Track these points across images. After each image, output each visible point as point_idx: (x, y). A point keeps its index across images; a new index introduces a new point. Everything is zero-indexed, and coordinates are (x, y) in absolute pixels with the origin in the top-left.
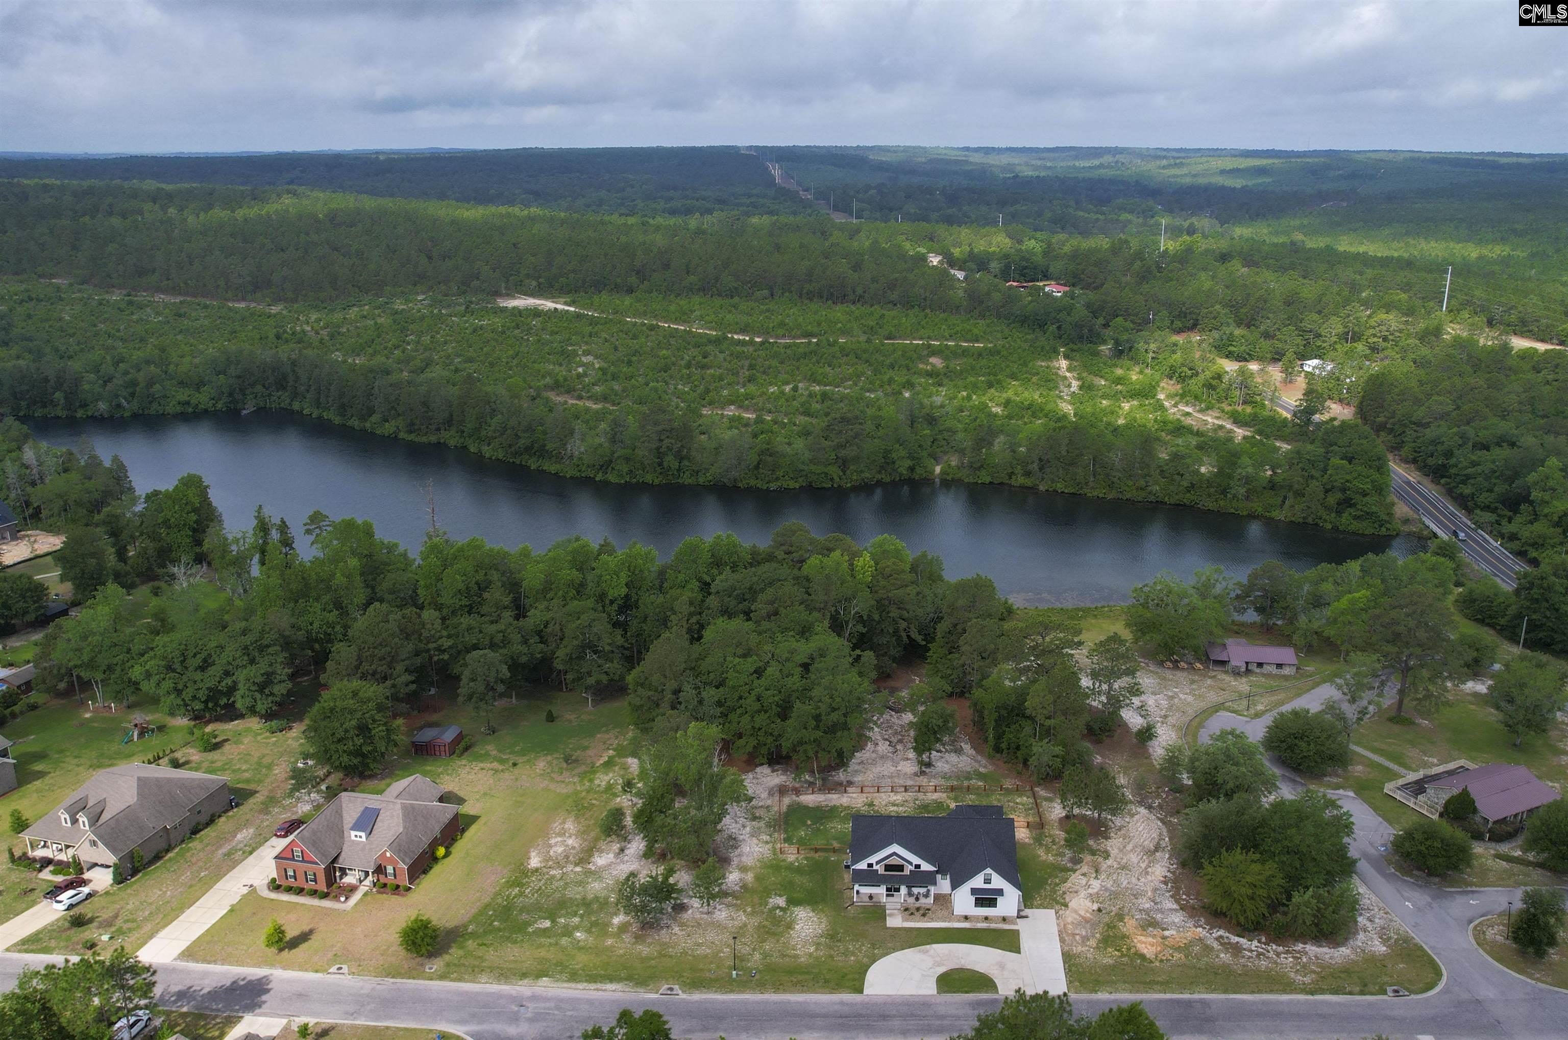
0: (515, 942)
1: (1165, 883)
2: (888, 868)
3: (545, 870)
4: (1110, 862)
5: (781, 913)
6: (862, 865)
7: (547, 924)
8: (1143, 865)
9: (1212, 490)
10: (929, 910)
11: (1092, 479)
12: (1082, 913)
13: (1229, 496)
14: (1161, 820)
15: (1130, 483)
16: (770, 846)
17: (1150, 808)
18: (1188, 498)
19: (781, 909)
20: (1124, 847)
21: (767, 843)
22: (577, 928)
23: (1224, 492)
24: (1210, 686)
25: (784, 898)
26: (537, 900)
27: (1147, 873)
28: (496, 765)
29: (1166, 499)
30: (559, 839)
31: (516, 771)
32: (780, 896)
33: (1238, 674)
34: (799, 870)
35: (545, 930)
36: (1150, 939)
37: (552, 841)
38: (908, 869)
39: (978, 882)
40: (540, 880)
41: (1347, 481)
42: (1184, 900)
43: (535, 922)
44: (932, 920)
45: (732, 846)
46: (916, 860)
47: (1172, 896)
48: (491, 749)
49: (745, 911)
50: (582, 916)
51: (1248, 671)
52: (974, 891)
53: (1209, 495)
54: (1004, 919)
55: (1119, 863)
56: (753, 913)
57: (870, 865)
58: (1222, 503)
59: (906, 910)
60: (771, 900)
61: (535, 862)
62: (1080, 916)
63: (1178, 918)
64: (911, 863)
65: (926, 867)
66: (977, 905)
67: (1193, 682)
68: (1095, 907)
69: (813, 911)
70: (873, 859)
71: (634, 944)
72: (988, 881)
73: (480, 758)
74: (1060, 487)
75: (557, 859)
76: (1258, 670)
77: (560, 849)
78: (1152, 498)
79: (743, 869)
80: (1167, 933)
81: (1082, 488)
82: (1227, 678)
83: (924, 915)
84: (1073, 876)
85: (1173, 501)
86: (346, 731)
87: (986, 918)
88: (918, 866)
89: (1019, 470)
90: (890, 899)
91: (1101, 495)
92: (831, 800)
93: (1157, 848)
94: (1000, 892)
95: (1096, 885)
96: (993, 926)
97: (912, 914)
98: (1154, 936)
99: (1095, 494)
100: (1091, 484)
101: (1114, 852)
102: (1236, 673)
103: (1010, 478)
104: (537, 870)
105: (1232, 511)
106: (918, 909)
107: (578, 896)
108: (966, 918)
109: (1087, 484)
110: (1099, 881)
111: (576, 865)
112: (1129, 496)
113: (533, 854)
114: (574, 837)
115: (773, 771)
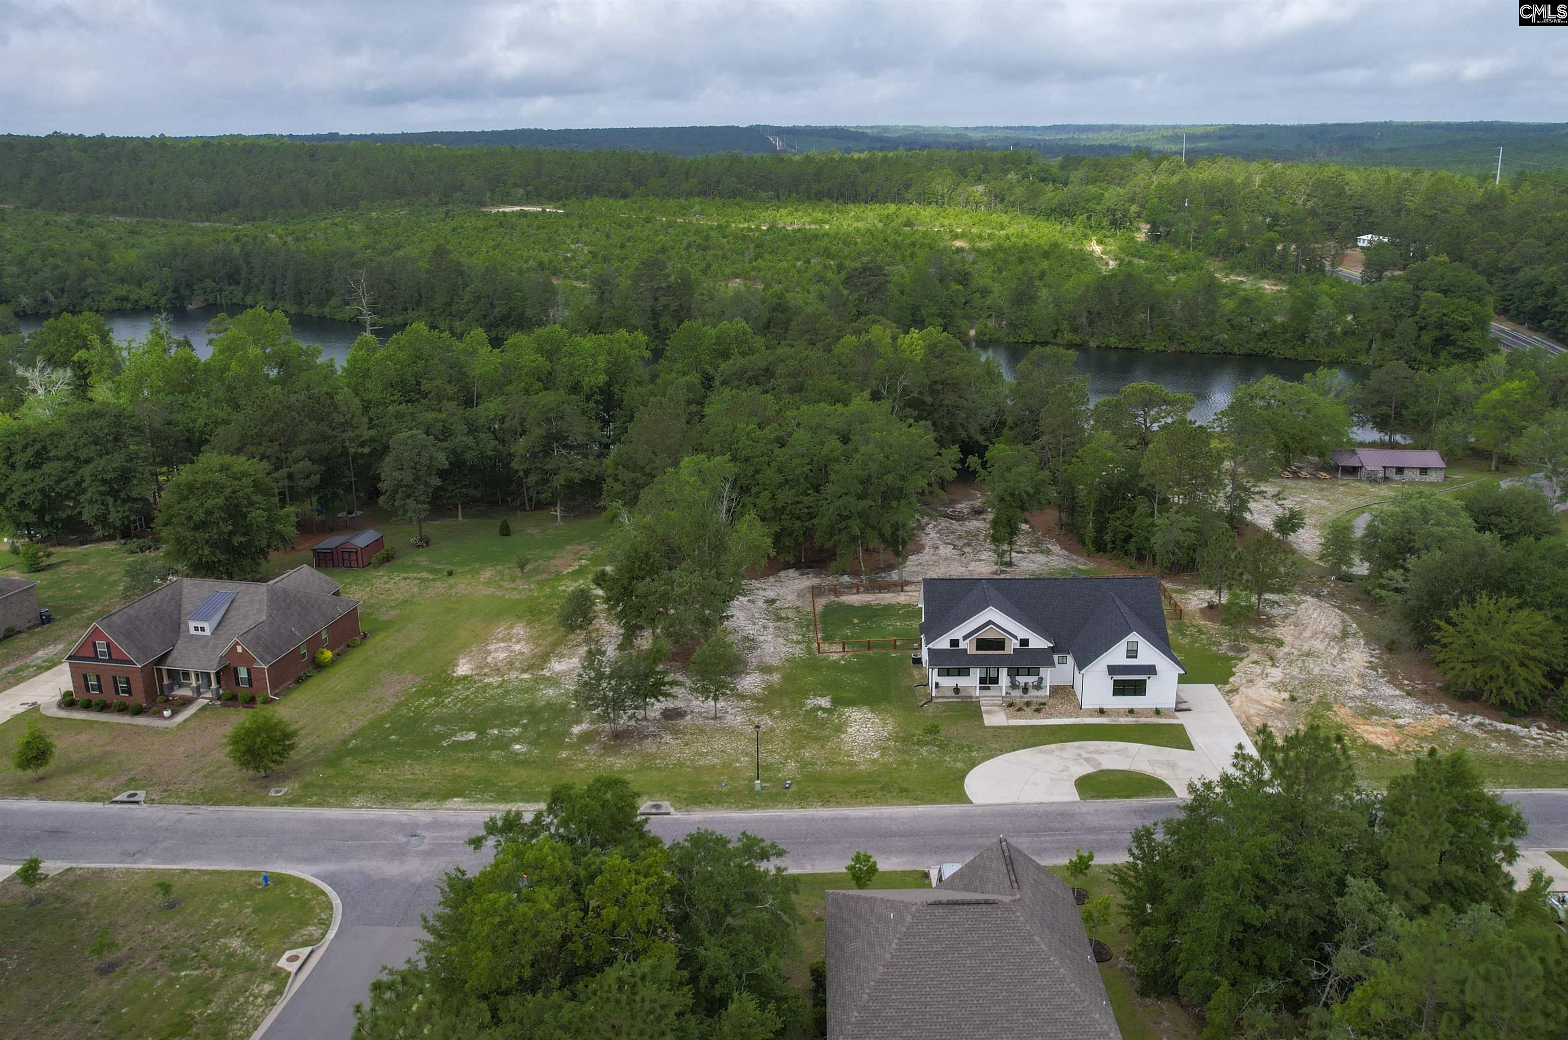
0: (419, 758)
1: (1374, 668)
2: (982, 644)
3: (477, 678)
4: (1286, 649)
5: (825, 715)
6: (943, 643)
7: (472, 736)
8: (1335, 652)
9: (1289, 335)
10: (1044, 704)
11: (1149, 331)
12: (1269, 703)
13: (1308, 341)
14: (1339, 608)
15: (1194, 333)
16: (803, 646)
17: (1318, 596)
18: (1260, 347)
19: (825, 710)
20: (1300, 634)
21: (798, 642)
22: (516, 739)
23: (1302, 338)
24: (1343, 492)
25: (828, 698)
26: (460, 709)
27: (1343, 659)
28: (424, 575)
29: (1236, 349)
30: (502, 645)
31: (452, 580)
32: (822, 696)
33: (1375, 481)
34: (848, 668)
35: (467, 745)
36: (1379, 729)
37: (492, 647)
38: (1013, 645)
39: (1117, 655)
40: (468, 689)
41: (1444, 315)
42: (1407, 685)
43: (454, 733)
44: (1051, 716)
45: (749, 648)
46: (1022, 632)
47: (1389, 682)
48: (422, 558)
49: (771, 715)
50: (525, 726)
51: (1386, 479)
52: (1113, 670)
53: (1285, 342)
54: (1158, 712)
55: (1300, 650)
56: (783, 716)
57: (954, 643)
58: (1300, 350)
59: (1011, 705)
60: (809, 701)
61: (463, 668)
62: (1267, 706)
63: (1409, 704)
64: (1016, 637)
65: (1038, 642)
66: (1116, 693)
67: (1322, 489)
68: (1286, 695)
69: (872, 711)
70: (958, 633)
71: (602, 755)
72: (1132, 653)
73: (405, 568)
74: (1113, 341)
75: (496, 665)
76: (1398, 478)
77: (502, 655)
78: (1219, 349)
79: (765, 669)
80: (1400, 721)
81: (1138, 342)
82: (1364, 486)
83: (1038, 710)
84: (1241, 665)
85: (1243, 351)
86: (209, 513)
87: (1131, 711)
88: (1024, 642)
89: (1065, 325)
90: (986, 693)
91: (1161, 348)
92: (883, 599)
93: (1345, 634)
94: (1151, 670)
95: (1276, 674)
96: (1143, 720)
97: (1020, 709)
98: (1384, 725)
99: (1154, 347)
100: (1148, 337)
101: (1288, 639)
102: (1373, 480)
103: (1055, 336)
104: (465, 678)
105: (1312, 357)
106: (1028, 704)
107: (521, 704)
108: (1102, 712)
109: (1144, 336)
110: (1280, 669)
111: (524, 671)
112: (1192, 347)
113: (462, 661)
114: (523, 643)
115: (802, 574)
